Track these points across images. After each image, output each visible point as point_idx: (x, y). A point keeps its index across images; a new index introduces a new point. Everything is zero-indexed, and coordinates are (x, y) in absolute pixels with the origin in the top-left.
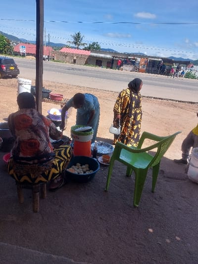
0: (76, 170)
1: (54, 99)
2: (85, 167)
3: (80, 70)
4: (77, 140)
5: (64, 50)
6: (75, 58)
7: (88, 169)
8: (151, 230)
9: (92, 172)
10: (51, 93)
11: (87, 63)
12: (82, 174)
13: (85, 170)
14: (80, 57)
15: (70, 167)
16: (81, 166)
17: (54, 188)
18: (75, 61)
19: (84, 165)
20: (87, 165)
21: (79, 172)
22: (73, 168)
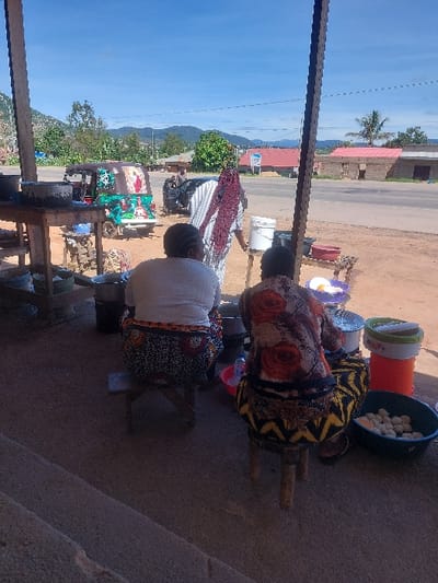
0: (378, 424)
2: (402, 422)
3: (374, 191)
4: (379, 351)
5: (339, 152)
6: (363, 167)
7: (408, 427)
9: (417, 437)
10: (315, 244)
11: (391, 176)
12: (393, 436)
13: (400, 428)
14: (371, 162)
15: (363, 414)
16: (391, 416)
17: (328, 455)
18: (362, 175)
19: (399, 416)
20: (408, 418)
21: (386, 431)
22: (370, 419)
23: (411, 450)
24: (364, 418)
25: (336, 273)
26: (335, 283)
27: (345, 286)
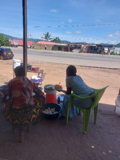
1: (34, 70)
3: (49, 53)
4: (48, 93)
6: (46, 46)
7: (55, 110)
8: (93, 147)
9: (57, 112)
10: (32, 67)
11: (52, 49)
12: (52, 114)
13: (53, 111)
14: (48, 45)
15: (44, 110)
16: (51, 109)
18: (46, 49)
19: (52, 108)
21: (50, 113)
22: (46, 111)
23: (55, 116)
24: (45, 111)
25: (39, 74)
26: (38, 77)
27: (41, 78)
